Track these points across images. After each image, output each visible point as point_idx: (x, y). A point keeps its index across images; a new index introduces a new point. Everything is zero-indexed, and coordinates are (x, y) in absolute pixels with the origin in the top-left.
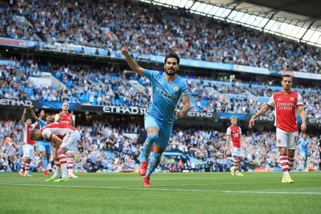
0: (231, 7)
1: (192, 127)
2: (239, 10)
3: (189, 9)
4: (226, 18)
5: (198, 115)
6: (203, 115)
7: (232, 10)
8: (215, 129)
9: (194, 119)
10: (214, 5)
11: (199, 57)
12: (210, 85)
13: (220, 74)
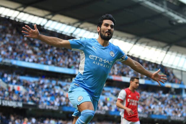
0: (76, 25)
1: (42, 116)
2: (82, 28)
3: (44, 26)
4: (72, 34)
5: (47, 107)
6: (51, 107)
7: (77, 28)
8: (60, 119)
9: (44, 110)
10: (63, 23)
11: (50, 62)
12: (57, 85)
13: (66, 76)
